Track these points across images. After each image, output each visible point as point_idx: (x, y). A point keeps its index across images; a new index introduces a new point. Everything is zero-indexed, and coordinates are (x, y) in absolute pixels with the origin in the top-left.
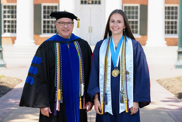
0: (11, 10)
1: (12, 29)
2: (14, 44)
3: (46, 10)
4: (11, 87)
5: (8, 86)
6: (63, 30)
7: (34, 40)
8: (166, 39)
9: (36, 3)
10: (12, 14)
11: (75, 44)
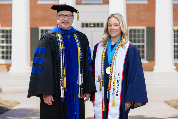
0: (5, 34)
1: (7, 55)
2: (9, 71)
4: (9, 108)
5: (6, 107)
6: (63, 22)
8: (175, 64)
9: (33, 26)
10: (7, 39)
11: (75, 36)
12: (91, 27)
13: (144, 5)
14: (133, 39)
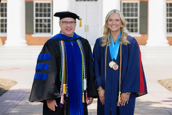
0: (0, 8)
1: (2, 28)
3: (39, 7)
4: (6, 89)
6: (67, 29)
7: (26, 40)
8: (168, 38)
10: (2, 13)
11: (78, 42)
14: (126, 12)
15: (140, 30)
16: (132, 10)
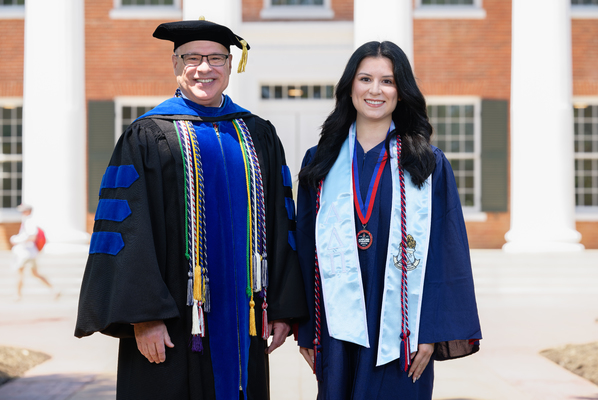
0: (1, 122)
1: (7, 193)
4: (11, 374)
6: (196, 80)
7: (88, 231)
8: (579, 226)
10: (7, 139)
11: (237, 126)
12: (293, 97)
13: (473, 22)
14: (435, 138)
15: (483, 199)
16: (455, 129)
